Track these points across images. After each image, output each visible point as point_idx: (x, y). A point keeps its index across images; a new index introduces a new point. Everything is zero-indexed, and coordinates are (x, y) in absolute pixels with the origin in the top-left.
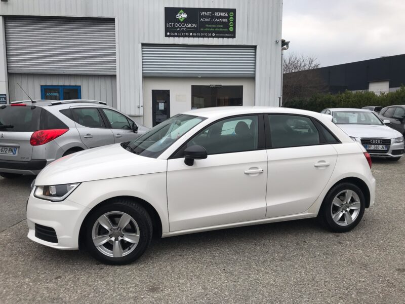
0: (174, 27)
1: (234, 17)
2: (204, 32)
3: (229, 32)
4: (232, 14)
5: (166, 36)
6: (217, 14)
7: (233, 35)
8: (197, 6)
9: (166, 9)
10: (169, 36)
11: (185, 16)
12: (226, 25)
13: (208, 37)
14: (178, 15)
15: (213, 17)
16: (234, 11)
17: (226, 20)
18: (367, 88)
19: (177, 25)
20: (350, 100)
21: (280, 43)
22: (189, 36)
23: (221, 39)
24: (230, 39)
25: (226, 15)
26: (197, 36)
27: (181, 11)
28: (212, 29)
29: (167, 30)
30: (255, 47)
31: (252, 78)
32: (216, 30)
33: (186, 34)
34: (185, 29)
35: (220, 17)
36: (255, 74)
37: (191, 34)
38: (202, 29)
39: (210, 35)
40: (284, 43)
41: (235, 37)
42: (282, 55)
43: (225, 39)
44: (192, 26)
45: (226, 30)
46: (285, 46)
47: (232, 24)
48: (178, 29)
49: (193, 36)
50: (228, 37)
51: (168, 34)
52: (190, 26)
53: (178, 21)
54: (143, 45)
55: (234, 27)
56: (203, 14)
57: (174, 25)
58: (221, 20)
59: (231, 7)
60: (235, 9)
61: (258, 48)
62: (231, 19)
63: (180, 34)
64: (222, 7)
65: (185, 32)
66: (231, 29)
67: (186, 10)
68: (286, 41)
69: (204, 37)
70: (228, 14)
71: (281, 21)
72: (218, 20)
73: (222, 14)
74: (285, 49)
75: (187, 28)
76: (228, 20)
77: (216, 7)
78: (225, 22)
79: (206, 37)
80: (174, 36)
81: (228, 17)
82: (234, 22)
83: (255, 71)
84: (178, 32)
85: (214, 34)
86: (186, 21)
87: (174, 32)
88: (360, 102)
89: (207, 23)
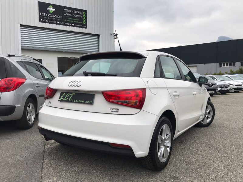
0: (46, 16)
1: (86, 15)
2: (67, 22)
3: (83, 24)
4: (84, 13)
5: (40, 21)
6: (75, 12)
7: (85, 26)
8: (61, 5)
9: (39, 2)
10: (42, 22)
11: (53, 10)
12: (81, 20)
13: (70, 26)
14: (49, 8)
15: (72, 13)
16: (86, 11)
17: (81, 17)
19: (47, 15)
21: (113, 34)
22: (57, 24)
23: (78, 28)
24: (84, 29)
25: (81, 13)
26: (62, 24)
27: (51, 6)
28: (72, 21)
29: (40, 17)
30: (98, 36)
32: (75, 22)
33: (55, 22)
34: (54, 19)
35: (77, 14)
37: (58, 22)
38: (66, 20)
39: (71, 24)
40: (116, 35)
41: (87, 28)
42: (114, 42)
43: (81, 28)
44: (58, 17)
45: (81, 23)
47: (84, 19)
48: (49, 18)
49: (59, 24)
50: (82, 27)
51: (41, 20)
52: (57, 17)
53: (48, 12)
54: (22, 26)
55: (86, 21)
56: (66, 10)
57: (45, 14)
58: (78, 16)
59: (84, 9)
60: (87, 11)
61: (100, 36)
62: (84, 16)
63: (50, 21)
64: (78, 8)
65: (54, 21)
66: (84, 23)
67: (54, 6)
69: (67, 25)
70: (82, 13)
71: (113, 21)
72: (76, 16)
73: (78, 12)
74: (115, 39)
75: (55, 18)
76: (82, 17)
77: (74, 7)
78: (80, 18)
79: (68, 25)
80: (46, 22)
81: (82, 15)
82: (86, 18)
84: (49, 20)
85: (73, 25)
86: (54, 13)
87: (46, 19)
89: (69, 16)
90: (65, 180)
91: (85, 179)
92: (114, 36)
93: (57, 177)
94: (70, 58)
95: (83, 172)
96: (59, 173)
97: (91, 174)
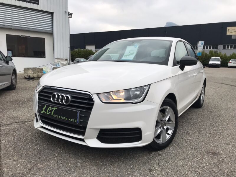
13: (19, 0)
18: (85, 48)
20: (81, 54)
21: (68, 13)
23: (28, 4)
24: (35, 5)
30: (52, 14)
31: (51, 34)
36: (53, 31)
40: (71, 14)
41: (39, 4)
42: (69, 21)
43: (32, 4)
46: (70, 16)
50: (34, 3)
61: (54, 14)
68: (70, 13)
74: (70, 18)
83: (53, 29)
88: (86, 55)
90: (27, 158)
91: (48, 155)
92: (69, 15)
93: (18, 156)
94: (21, 36)
95: (45, 149)
96: (19, 152)
97: (54, 150)
